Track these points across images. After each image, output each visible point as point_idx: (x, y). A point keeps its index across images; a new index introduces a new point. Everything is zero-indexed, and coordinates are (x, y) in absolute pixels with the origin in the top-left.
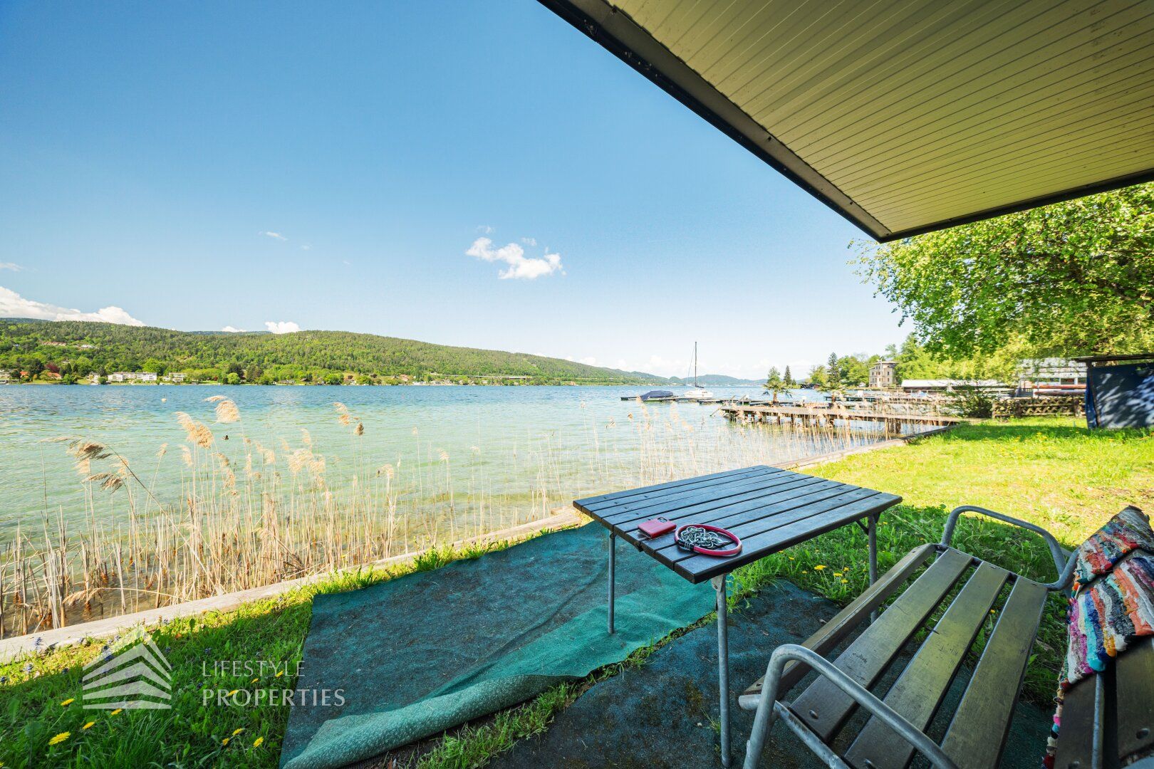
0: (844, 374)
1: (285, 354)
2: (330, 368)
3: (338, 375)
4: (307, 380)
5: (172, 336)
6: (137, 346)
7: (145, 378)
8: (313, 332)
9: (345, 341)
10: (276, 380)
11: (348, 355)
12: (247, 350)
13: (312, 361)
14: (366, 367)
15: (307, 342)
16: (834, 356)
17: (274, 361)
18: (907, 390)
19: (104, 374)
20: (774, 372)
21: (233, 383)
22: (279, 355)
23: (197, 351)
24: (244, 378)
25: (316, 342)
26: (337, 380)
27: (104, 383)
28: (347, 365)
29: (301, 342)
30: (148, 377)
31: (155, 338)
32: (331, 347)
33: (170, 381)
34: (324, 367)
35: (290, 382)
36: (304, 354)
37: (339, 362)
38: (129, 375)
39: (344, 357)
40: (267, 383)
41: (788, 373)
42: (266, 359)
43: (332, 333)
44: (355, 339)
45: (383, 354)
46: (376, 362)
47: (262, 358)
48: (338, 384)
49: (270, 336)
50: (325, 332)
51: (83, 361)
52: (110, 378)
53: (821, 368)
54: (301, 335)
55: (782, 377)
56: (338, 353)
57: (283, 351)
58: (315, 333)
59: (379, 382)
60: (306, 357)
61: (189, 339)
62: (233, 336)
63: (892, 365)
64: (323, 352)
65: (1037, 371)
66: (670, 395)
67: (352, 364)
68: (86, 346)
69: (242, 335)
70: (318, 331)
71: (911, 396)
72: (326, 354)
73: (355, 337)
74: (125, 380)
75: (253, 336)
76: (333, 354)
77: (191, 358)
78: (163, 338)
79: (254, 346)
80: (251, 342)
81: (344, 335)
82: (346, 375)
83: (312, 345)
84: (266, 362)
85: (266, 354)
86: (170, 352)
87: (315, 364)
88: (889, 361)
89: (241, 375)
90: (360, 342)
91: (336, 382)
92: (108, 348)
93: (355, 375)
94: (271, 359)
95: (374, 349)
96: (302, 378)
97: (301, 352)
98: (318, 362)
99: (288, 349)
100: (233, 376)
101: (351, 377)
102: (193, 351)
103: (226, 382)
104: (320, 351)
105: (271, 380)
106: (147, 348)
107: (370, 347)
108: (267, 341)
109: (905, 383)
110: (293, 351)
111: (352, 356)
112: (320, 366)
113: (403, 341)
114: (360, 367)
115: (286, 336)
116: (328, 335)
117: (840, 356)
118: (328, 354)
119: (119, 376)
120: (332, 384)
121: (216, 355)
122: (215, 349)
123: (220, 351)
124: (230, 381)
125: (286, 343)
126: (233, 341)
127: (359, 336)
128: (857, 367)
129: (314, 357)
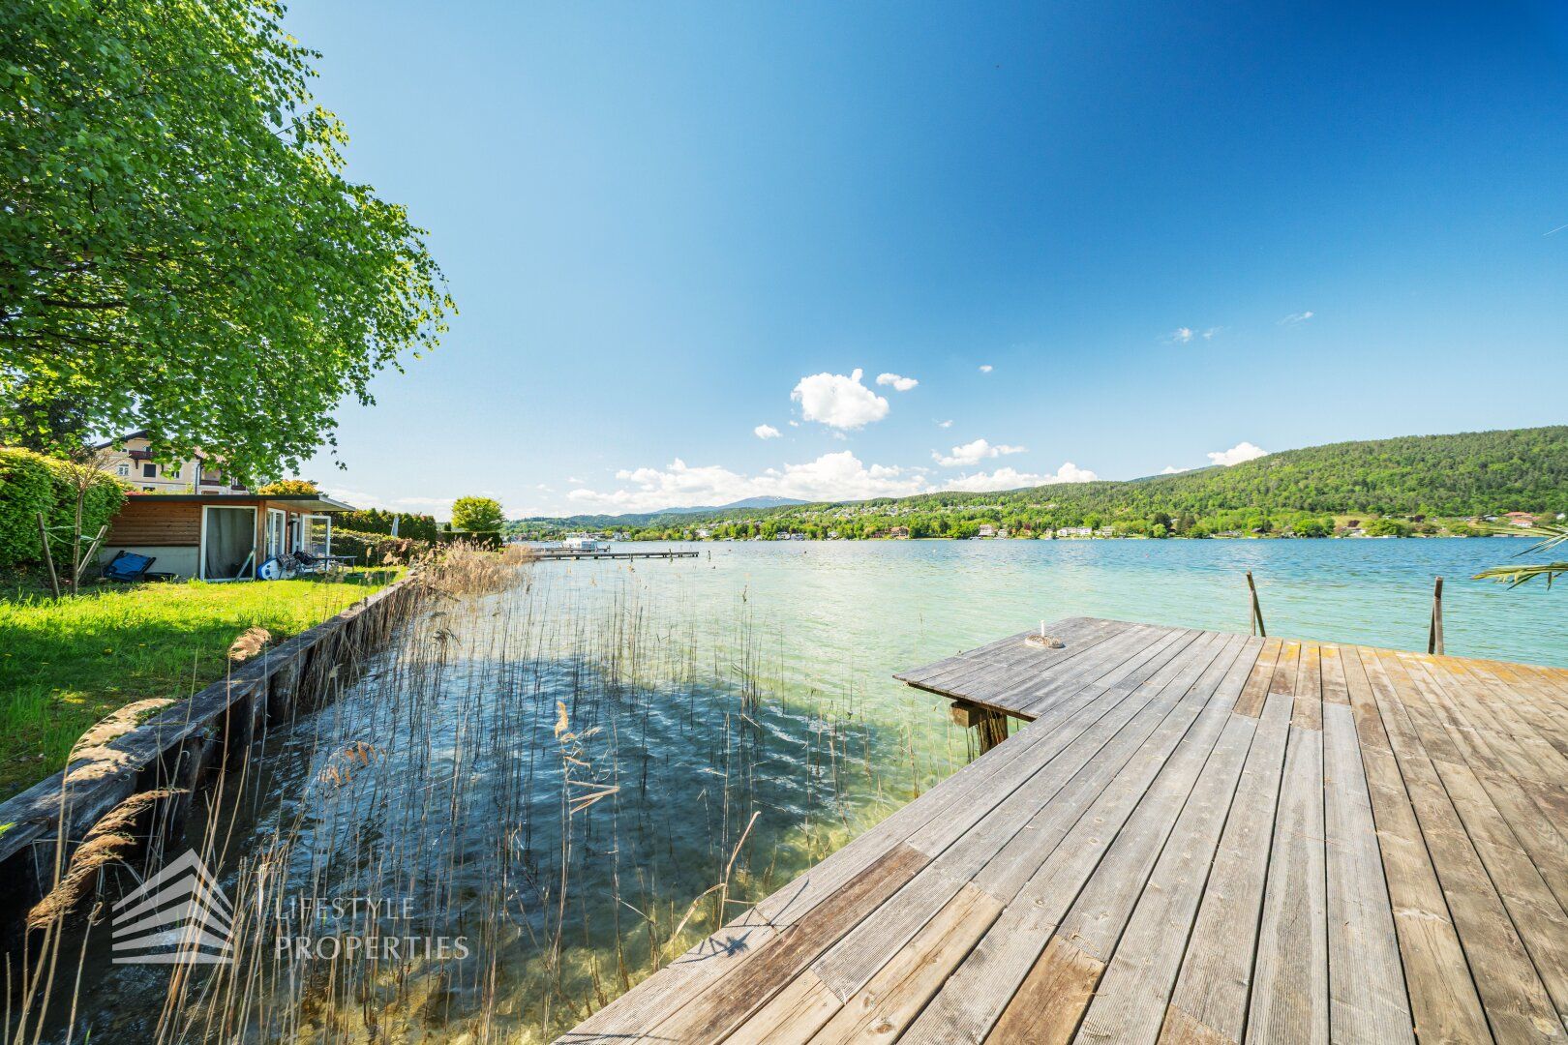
1: (1237, 494)
2: (1312, 510)
3: (1322, 521)
4: (1262, 531)
5: (1112, 488)
6: (1084, 501)
7: (1082, 532)
8: (1283, 454)
9: (1347, 458)
10: (1214, 531)
11: (1356, 483)
12: (1186, 494)
13: (1281, 500)
14: (1398, 503)
15: (1272, 472)
17: (1221, 506)
19: (1055, 530)
21: (1159, 537)
22: (1229, 496)
23: (1133, 501)
24: (1173, 530)
25: (1288, 469)
26: (1318, 529)
27: (1054, 538)
28: (1351, 502)
29: (1261, 473)
30: (1085, 531)
31: (1098, 491)
32: (1316, 474)
33: (1101, 535)
34: (1302, 508)
35: (1235, 534)
36: (1268, 490)
37: (1334, 498)
38: (1072, 530)
39: (1345, 488)
40: (1200, 536)
42: (1210, 502)
43: (1318, 450)
44: (1371, 452)
45: (1449, 472)
46: (1426, 490)
47: (1204, 502)
48: (1321, 536)
49: (1219, 471)
50: (1305, 450)
51: (1048, 518)
52: (1058, 533)
54: (1261, 464)
56: (1332, 481)
57: (1234, 489)
58: (1287, 456)
59: (1431, 531)
60: (1270, 494)
61: (1126, 488)
62: (1170, 478)
64: (1301, 485)
67: (1363, 500)
68: (1052, 506)
69: (1180, 477)
70: (1291, 451)
72: (1307, 487)
73: (1368, 449)
74: (1069, 535)
75: (1192, 475)
76: (1321, 486)
77: (1128, 510)
78: (1105, 490)
79: (1194, 487)
80: (1190, 483)
81: (1344, 449)
82: (1340, 521)
83: (1281, 475)
84: (1210, 507)
85: (1210, 497)
86: (1109, 505)
87: (1284, 505)
89: (1168, 526)
90: (1385, 456)
91: (1318, 533)
92: (1065, 505)
93: (1364, 520)
94: (1216, 503)
95: (1421, 466)
96: (1254, 527)
97: (1262, 489)
98: (1291, 502)
99: (1242, 485)
100: (1159, 528)
101: (1354, 523)
102: (1129, 501)
103: (1152, 535)
104: (1297, 482)
105: (1206, 532)
106: (1092, 502)
107: (1410, 461)
108: (1211, 478)
110: (1250, 488)
111: (1365, 483)
112: (1294, 506)
113: (1515, 434)
114: (1382, 504)
115: (1236, 468)
116: (1312, 454)
118: (1312, 486)
119: (1064, 531)
120: (1309, 536)
121: (1151, 503)
122: (1151, 497)
123: (1155, 498)
124: (1156, 534)
125: (1238, 478)
126: (1170, 485)
127: (1381, 444)
129: (1285, 494)
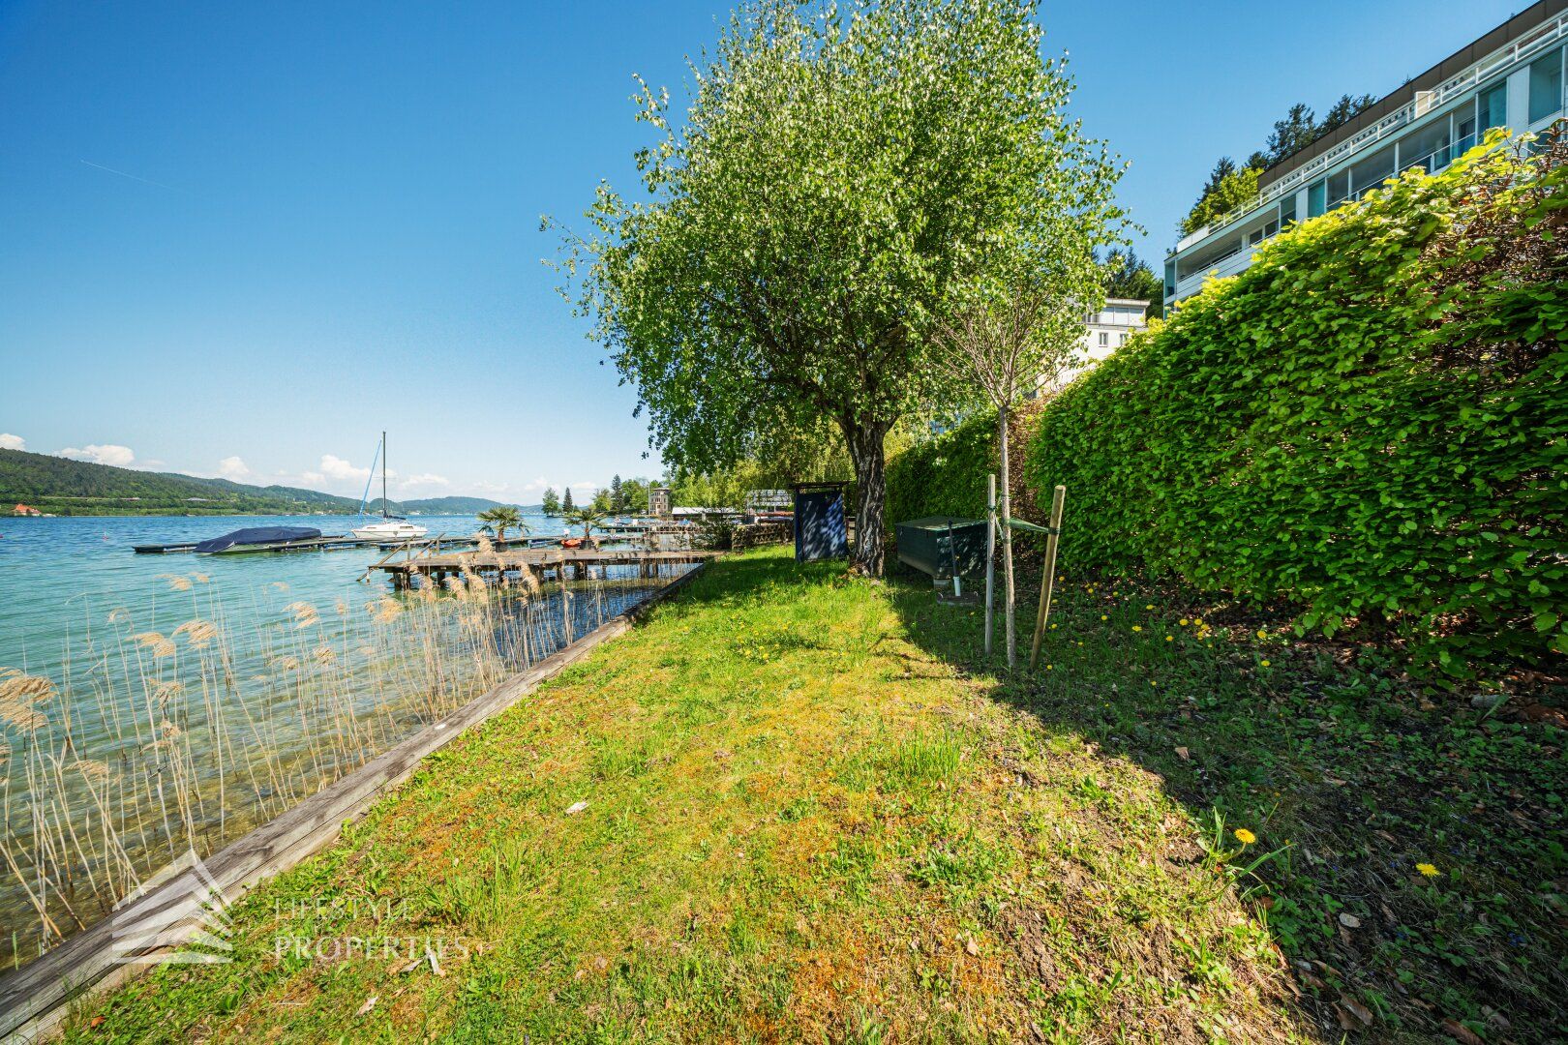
0: (627, 500)
16: (617, 478)
18: (676, 517)
20: (552, 496)
41: (568, 497)
53: (605, 492)
55: (561, 501)
63: (667, 492)
65: (759, 500)
66: (314, 534)
71: (679, 524)
88: (665, 487)
109: (676, 511)
117: (623, 480)
128: (639, 492)
